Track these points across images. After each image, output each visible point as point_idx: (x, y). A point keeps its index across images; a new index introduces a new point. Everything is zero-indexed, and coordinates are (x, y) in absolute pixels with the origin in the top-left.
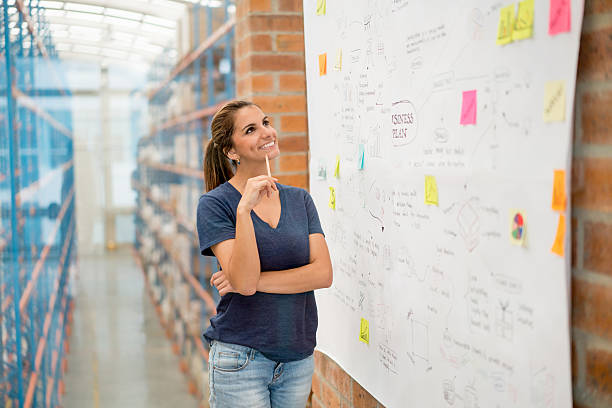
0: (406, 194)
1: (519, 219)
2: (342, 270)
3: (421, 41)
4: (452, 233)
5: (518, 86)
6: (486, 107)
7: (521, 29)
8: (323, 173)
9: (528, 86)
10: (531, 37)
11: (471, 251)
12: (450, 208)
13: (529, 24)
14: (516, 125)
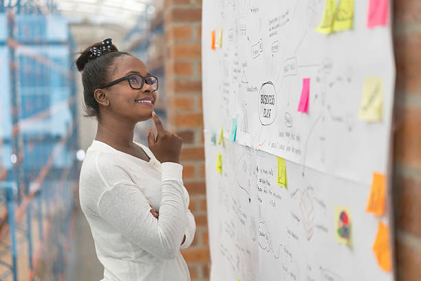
0: (266, 172)
1: (344, 217)
2: (227, 231)
3: (278, 26)
4: (297, 218)
5: (339, 79)
6: (316, 96)
7: (343, 19)
8: (214, 140)
9: (349, 80)
10: (352, 28)
11: (309, 239)
12: (295, 193)
13: (350, 14)
14: (339, 119)
